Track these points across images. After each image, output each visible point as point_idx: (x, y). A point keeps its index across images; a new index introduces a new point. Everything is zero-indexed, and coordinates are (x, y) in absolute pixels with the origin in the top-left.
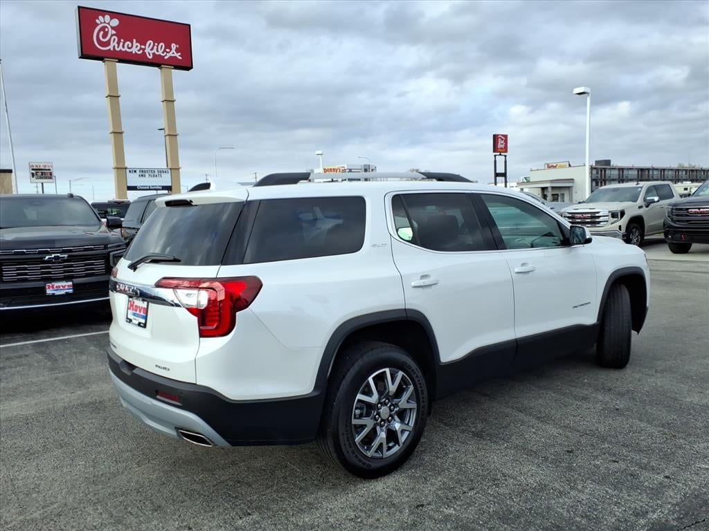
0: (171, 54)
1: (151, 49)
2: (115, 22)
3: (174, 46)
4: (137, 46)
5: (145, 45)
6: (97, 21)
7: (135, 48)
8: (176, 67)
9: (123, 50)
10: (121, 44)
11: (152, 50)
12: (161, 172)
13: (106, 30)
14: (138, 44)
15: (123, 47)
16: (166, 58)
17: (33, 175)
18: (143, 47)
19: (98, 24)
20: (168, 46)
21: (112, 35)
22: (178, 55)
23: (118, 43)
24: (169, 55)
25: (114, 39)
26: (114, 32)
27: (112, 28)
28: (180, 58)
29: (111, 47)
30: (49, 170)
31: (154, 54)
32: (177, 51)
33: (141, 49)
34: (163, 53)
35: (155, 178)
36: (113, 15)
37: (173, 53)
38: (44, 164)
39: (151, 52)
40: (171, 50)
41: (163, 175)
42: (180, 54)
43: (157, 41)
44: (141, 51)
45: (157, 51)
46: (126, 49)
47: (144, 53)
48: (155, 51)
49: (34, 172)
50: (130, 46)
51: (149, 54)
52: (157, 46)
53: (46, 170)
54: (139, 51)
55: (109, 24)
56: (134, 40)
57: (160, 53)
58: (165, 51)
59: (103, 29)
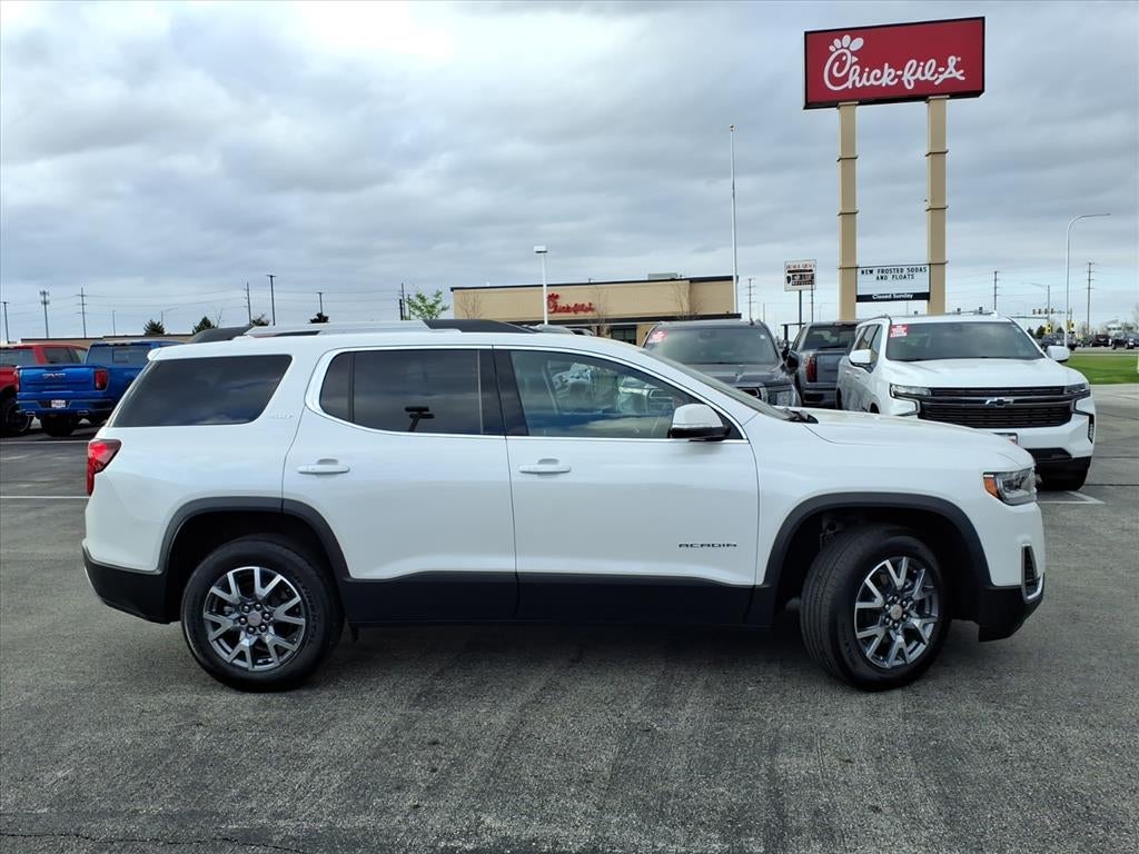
0: (946, 75)
1: (911, 75)
2: (858, 43)
3: (952, 61)
4: (890, 74)
5: (903, 70)
6: (832, 48)
7: (886, 76)
8: (955, 95)
9: (868, 84)
10: (865, 75)
11: (914, 74)
12: (914, 270)
13: (844, 58)
14: (892, 70)
15: (868, 80)
16: (937, 83)
17: (789, 278)
18: (899, 73)
19: (832, 53)
20: (943, 63)
21: (851, 66)
22: (959, 75)
23: (861, 75)
24: (942, 78)
25: (855, 70)
26: (855, 59)
27: (853, 54)
28: (963, 78)
29: (849, 84)
30: (811, 271)
31: (917, 81)
32: (957, 68)
33: (896, 76)
34: (932, 75)
35: (904, 281)
36: (854, 32)
37: (952, 71)
38: (804, 263)
39: (912, 79)
40: (946, 67)
41: (916, 275)
42: (962, 71)
43: (922, 58)
44: (897, 80)
45: (923, 74)
46: (872, 82)
47: (901, 83)
48: (919, 75)
49: (791, 275)
50: (878, 76)
51: (909, 81)
52: (924, 67)
53: (806, 271)
54: (892, 80)
55: (848, 48)
56: (887, 65)
57: (928, 76)
58: (936, 71)
59: (839, 58)
